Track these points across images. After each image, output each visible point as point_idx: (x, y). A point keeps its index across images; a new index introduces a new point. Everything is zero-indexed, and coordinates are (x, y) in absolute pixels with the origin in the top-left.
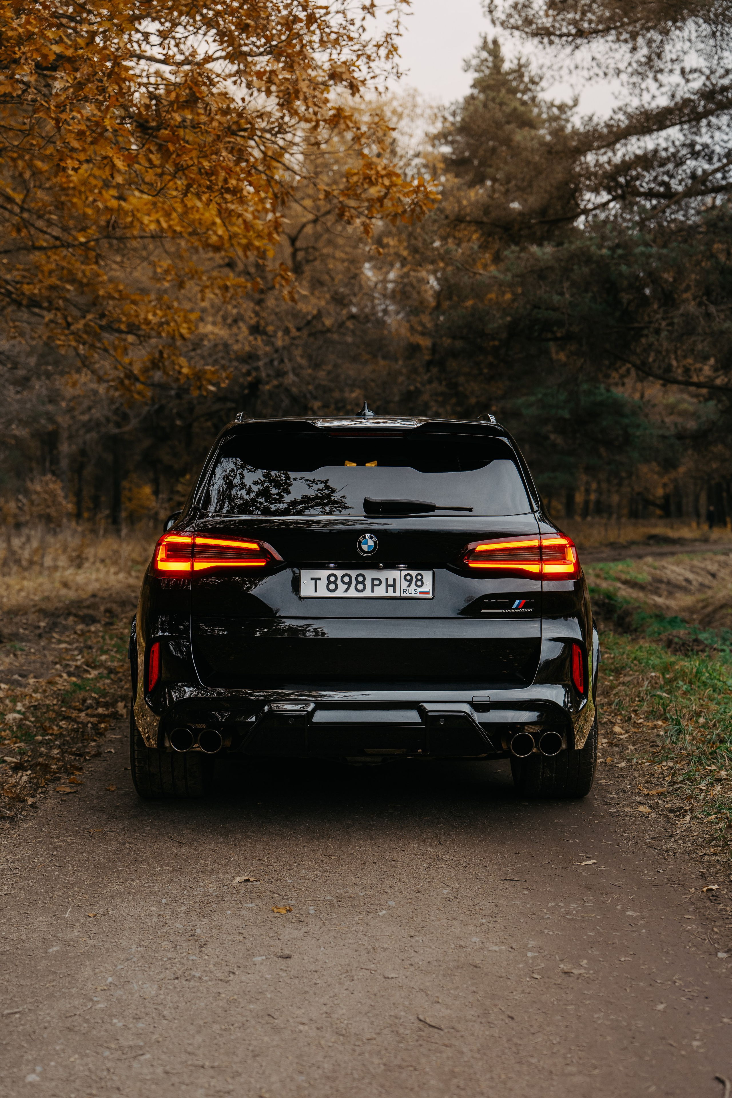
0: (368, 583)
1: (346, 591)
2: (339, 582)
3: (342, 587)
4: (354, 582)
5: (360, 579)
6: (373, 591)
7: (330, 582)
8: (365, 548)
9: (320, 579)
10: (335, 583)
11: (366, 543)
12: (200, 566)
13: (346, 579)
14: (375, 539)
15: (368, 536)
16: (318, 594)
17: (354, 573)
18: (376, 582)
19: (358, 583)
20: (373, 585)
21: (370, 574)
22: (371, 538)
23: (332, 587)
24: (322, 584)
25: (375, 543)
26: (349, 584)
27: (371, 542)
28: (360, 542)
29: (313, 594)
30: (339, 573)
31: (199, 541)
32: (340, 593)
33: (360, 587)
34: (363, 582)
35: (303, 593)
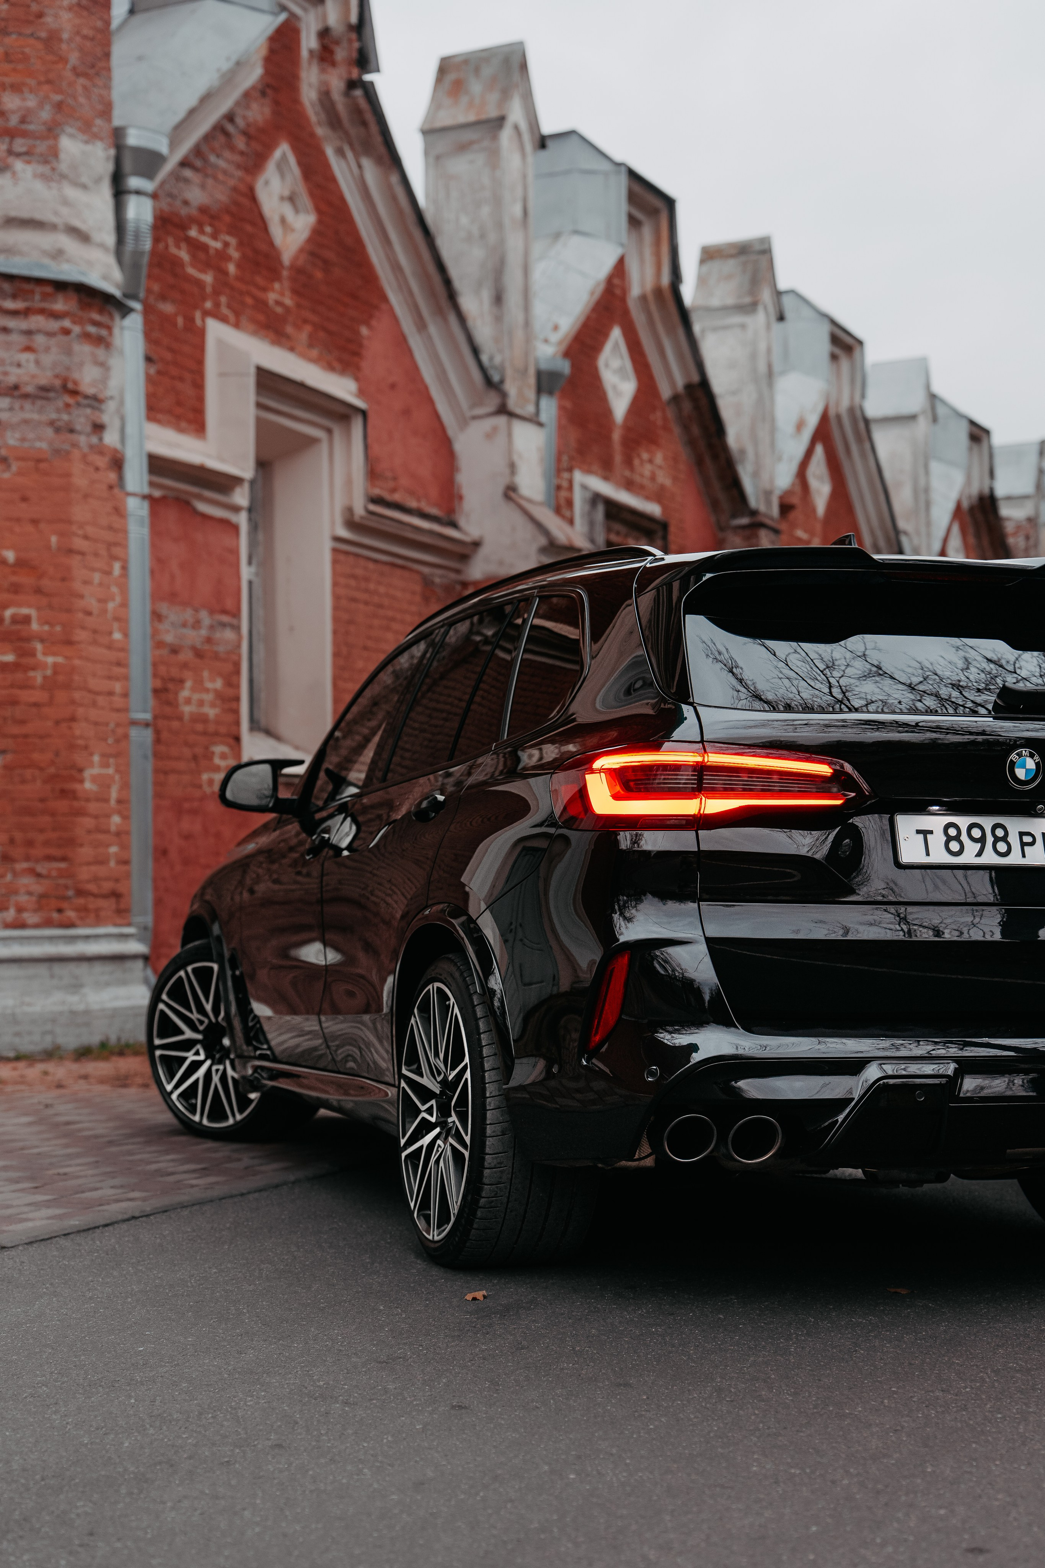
0: (1014, 839)
1: (979, 854)
2: (964, 837)
3: (971, 848)
4: (990, 839)
5: (1000, 833)
6: (1024, 856)
7: (949, 839)
8: (1020, 773)
9: (931, 832)
10: (957, 838)
11: (1023, 766)
12: (715, 806)
13: (976, 833)
14: (1037, 758)
15: (1025, 752)
16: (933, 859)
17: (987, 822)
18: (1027, 839)
19: (997, 839)
20: (1023, 844)
21: (1015, 825)
22: (1032, 756)
23: (954, 846)
24: (937, 840)
25: (1037, 764)
26: (982, 840)
27: (1031, 764)
28: (1013, 764)
29: (923, 859)
30: (963, 822)
31: (715, 758)
32: (969, 857)
33: (1002, 847)
34: (1004, 839)
35: (906, 857)
